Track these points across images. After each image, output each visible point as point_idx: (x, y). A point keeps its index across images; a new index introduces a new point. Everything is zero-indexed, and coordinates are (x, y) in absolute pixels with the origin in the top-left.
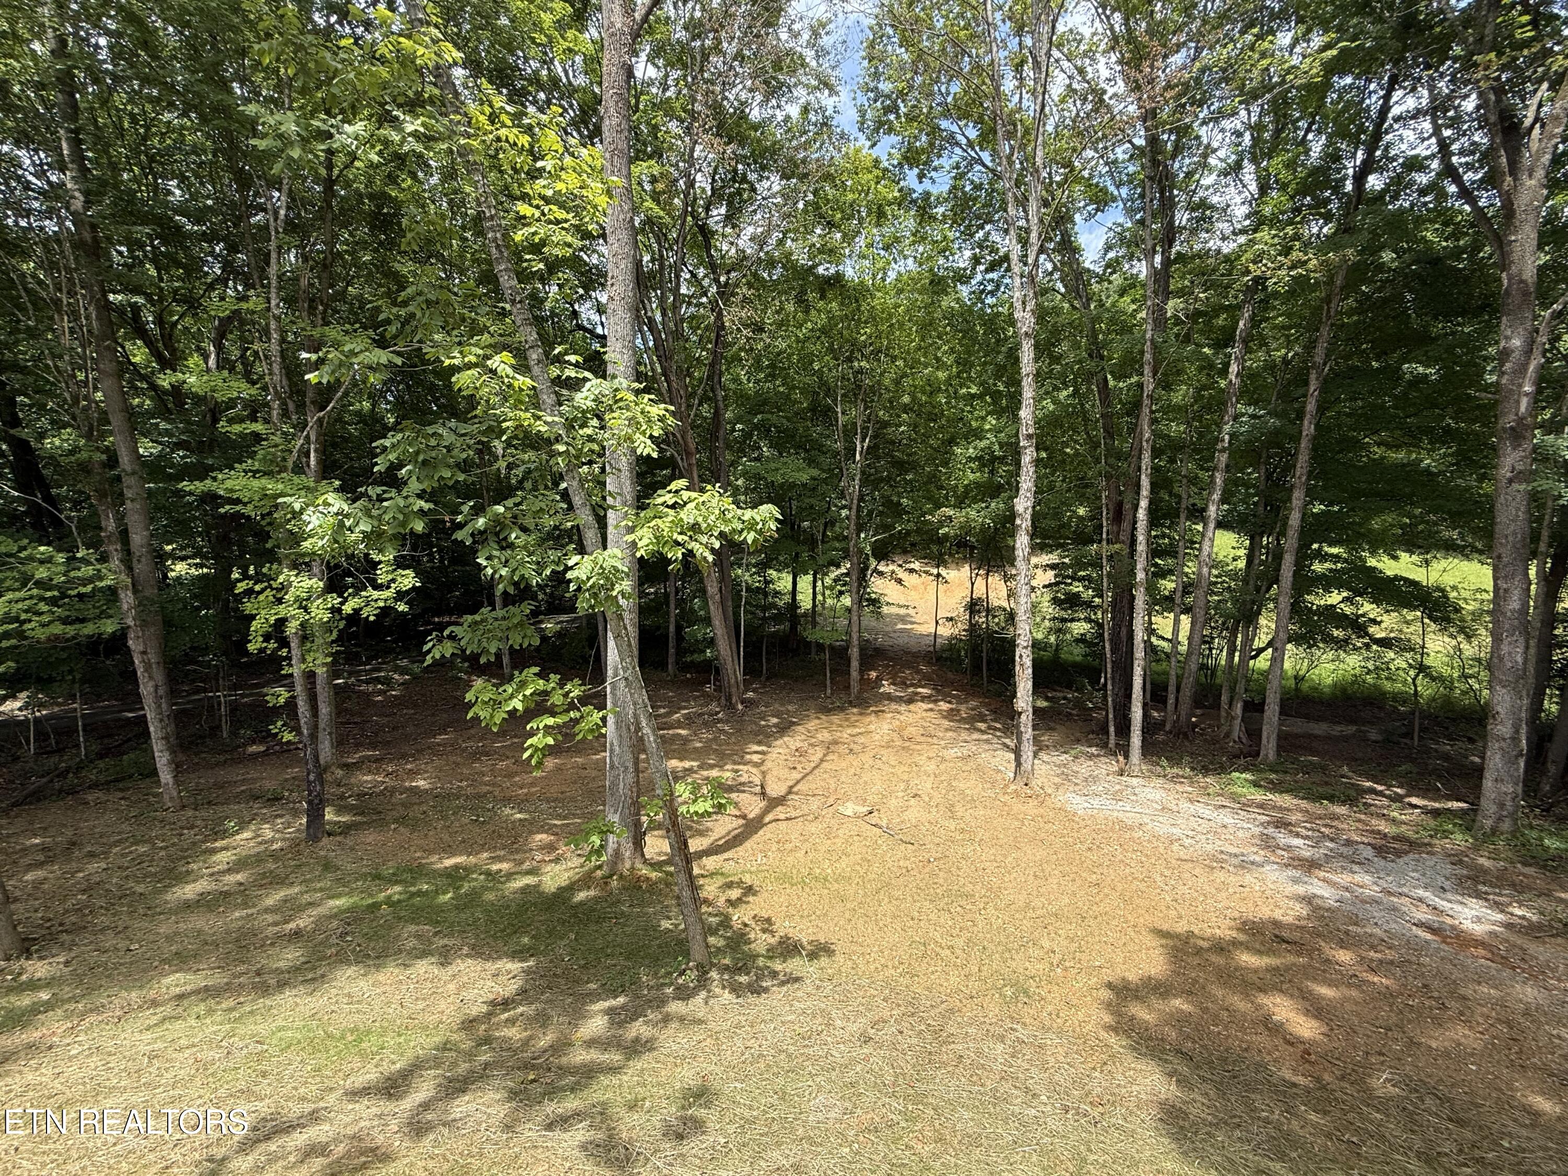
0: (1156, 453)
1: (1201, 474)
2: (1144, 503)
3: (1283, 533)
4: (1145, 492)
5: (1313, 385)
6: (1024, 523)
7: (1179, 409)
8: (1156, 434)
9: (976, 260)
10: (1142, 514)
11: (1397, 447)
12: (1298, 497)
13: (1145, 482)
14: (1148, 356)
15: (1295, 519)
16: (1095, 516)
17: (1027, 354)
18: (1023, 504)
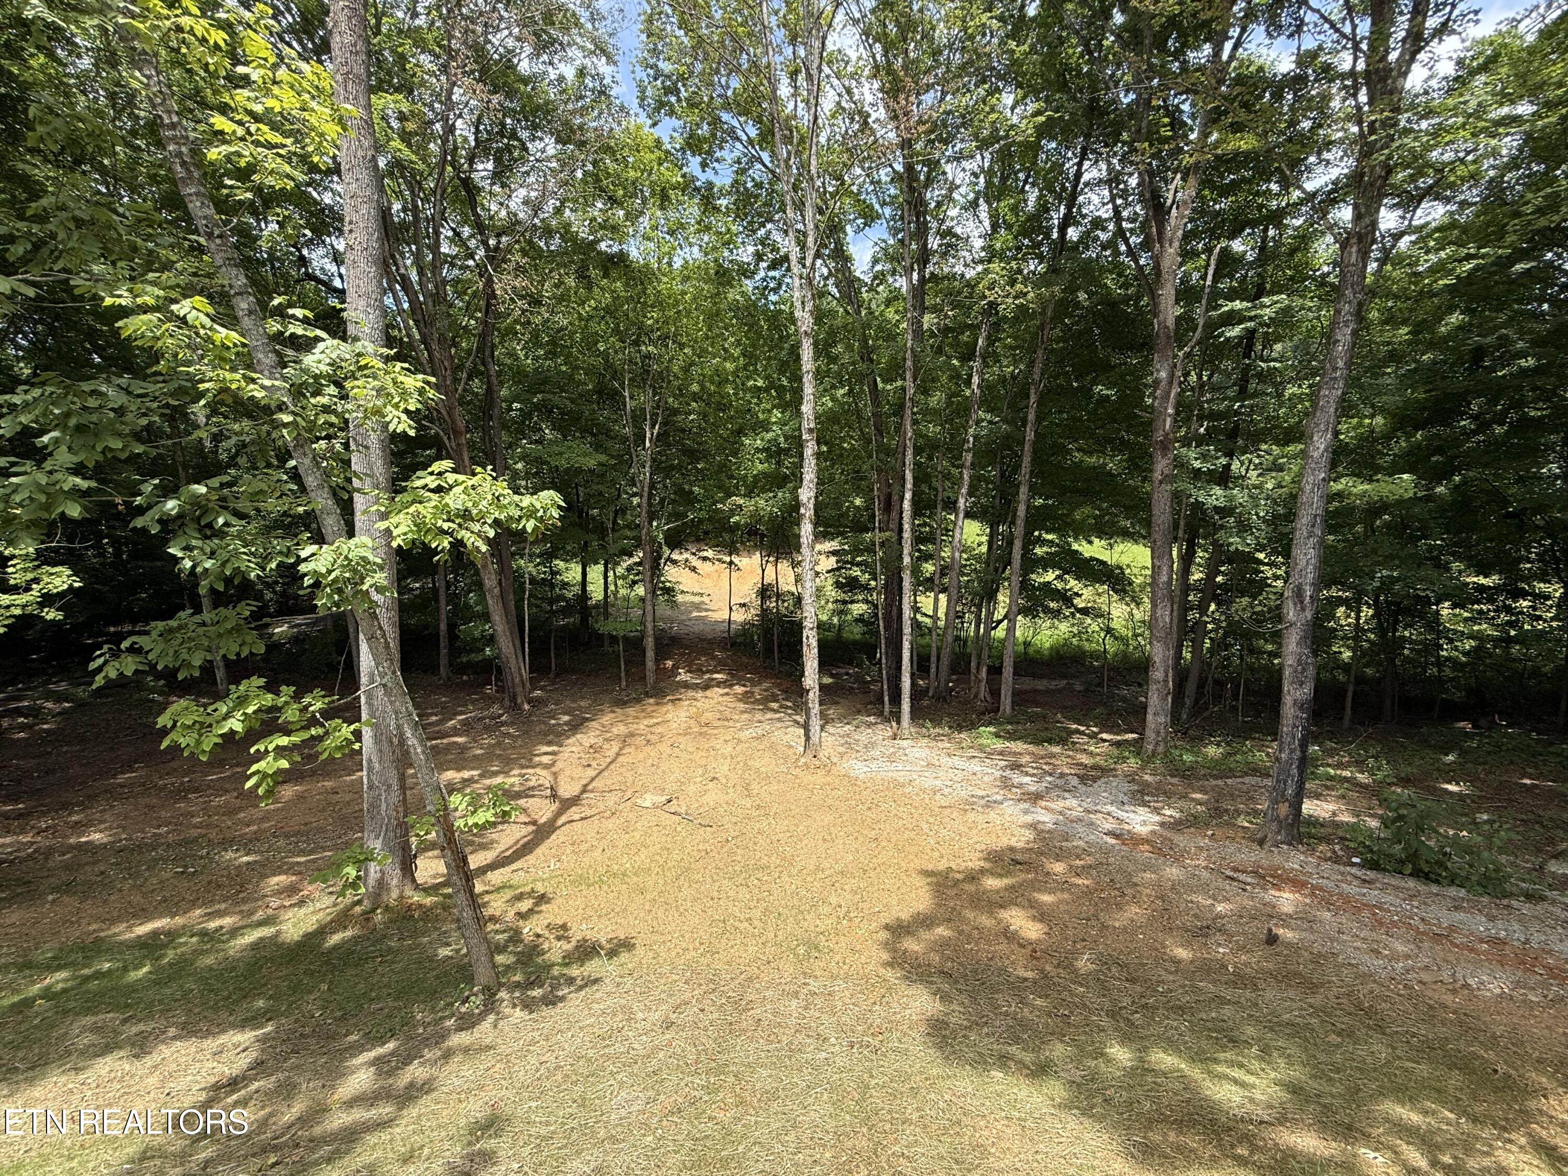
0: (918, 451)
1: (953, 470)
2: (908, 495)
3: (1013, 523)
4: (909, 485)
5: (1033, 398)
6: (808, 512)
7: (936, 412)
8: (918, 434)
9: (759, 257)
10: (907, 505)
11: (1090, 453)
12: (1024, 491)
13: (909, 476)
14: (909, 363)
15: (1022, 511)
16: (869, 507)
17: (807, 353)
18: (807, 494)
